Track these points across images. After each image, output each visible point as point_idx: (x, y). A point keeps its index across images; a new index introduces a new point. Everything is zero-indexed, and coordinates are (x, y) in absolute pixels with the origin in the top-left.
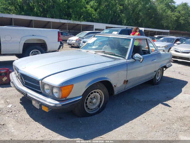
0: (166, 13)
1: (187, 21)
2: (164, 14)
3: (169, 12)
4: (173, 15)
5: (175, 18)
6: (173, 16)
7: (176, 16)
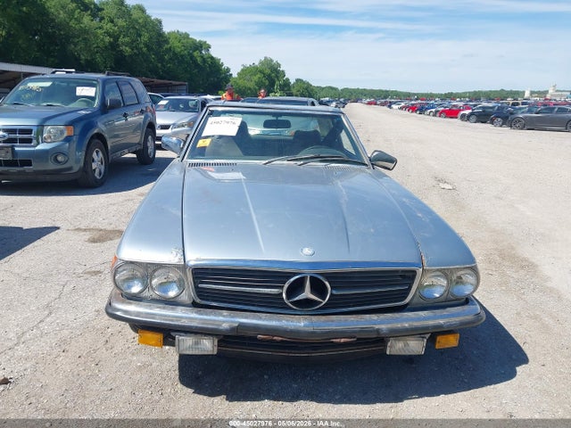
0: (79, 21)
1: (136, 47)
2: (72, 24)
3: (86, 20)
4: (100, 28)
5: (107, 39)
6: (99, 31)
7: (108, 33)
